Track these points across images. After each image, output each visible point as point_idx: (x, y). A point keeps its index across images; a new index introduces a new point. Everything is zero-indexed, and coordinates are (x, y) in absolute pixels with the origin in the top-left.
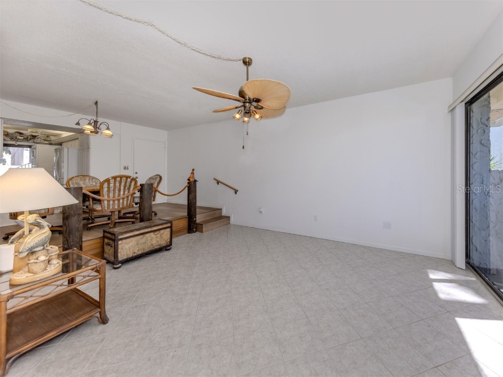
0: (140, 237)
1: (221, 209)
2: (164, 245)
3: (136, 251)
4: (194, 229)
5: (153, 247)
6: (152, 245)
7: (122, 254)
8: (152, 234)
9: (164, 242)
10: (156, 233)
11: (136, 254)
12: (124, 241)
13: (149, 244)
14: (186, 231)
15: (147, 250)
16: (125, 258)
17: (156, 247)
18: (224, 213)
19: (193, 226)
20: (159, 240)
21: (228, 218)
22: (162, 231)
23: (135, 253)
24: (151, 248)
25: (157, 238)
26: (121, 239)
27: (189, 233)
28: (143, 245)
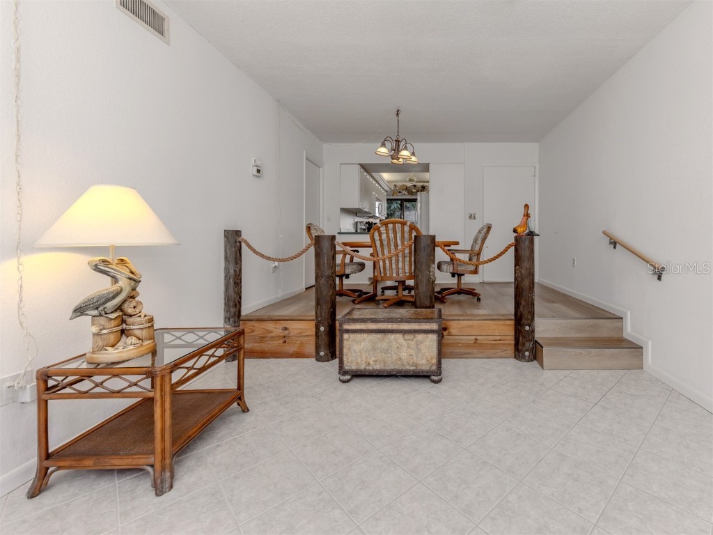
0: (379, 336)
1: (622, 318)
2: (423, 368)
3: (372, 363)
4: (527, 354)
5: (403, 365)
6: (400, 359)
7: (350, 359)
8: (399, 336)
9: (424, 362)
10: (408, 337)
11: (371, 368)
12: (352, 336)
13: (395, 357)
14: (511, 350)
15: (390, 367)
16: (354, 367)
17: (407, 367)
18: (629, 331)
19: (524, 345)
20: (413, 352)
21: (636, 349)
22: (420, 337)
23: (369, 364)
24: (398, 367)
25: (409, 347)
26: (348, 331)
27: (515, 357)
28: (384, 355)
